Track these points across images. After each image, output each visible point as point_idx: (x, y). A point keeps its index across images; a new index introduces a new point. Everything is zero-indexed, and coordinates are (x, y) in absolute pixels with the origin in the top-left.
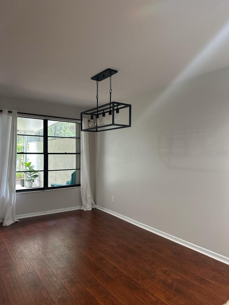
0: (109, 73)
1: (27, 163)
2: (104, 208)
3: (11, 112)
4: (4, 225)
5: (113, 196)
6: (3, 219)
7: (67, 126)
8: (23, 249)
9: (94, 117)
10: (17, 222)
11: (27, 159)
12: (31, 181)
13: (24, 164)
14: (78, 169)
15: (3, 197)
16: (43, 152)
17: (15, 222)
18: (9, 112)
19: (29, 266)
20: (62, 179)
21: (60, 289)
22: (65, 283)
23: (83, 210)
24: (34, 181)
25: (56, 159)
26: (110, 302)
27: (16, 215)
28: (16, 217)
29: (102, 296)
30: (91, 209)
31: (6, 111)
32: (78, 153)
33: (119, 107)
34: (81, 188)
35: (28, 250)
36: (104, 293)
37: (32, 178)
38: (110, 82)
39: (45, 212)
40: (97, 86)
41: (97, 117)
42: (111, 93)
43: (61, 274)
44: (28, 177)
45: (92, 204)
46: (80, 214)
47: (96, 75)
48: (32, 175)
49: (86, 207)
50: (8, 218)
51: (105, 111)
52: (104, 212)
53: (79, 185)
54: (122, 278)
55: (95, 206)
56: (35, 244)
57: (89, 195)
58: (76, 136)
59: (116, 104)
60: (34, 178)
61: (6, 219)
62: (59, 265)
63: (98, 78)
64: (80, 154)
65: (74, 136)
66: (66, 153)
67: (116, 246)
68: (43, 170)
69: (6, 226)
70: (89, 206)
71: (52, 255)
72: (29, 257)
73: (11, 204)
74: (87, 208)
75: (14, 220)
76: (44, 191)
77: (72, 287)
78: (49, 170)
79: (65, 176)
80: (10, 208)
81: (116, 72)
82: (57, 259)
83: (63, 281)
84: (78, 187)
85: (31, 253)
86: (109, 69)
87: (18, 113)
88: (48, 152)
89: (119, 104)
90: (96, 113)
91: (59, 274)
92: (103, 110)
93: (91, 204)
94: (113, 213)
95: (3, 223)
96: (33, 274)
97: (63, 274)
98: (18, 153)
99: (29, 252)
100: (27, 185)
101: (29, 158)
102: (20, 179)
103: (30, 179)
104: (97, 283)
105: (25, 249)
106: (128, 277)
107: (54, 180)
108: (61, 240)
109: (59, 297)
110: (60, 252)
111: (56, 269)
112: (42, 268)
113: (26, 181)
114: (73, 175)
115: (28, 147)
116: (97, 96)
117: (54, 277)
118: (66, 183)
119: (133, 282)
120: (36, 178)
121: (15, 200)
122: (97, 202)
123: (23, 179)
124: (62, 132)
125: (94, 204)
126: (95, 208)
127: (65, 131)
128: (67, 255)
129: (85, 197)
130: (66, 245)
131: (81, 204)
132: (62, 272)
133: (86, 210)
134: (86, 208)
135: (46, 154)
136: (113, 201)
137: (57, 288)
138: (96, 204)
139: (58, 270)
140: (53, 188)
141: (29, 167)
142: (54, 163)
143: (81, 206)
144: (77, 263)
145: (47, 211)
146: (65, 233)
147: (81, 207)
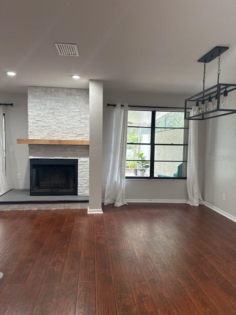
0: (218, 51)
1: (140, 154)
2: (213, 206)
3: (123, 106)
4: (115, 205)
5: (224, 195)
6: (115, 201)
7: (181, 117)
8: (127, 229)
9: (200, 103)
10: (126, 205)
11: (140, 150)
12: (143, 171)
13: (138, 155)
14: (185, 161)
15: (116, 181)
16: (150, 143)
17: (123, 204)
18: (122, 106)
19: (129, 244)
20: (171, 172)
21: (153, 271)
22: (158, 267)
23: (189, 204)
24: (145, 172)
25: (165, 151)
26: (200, 298)
27: (125, 199)
28: (125, 201)
29: (193, 290)
30: (198, 205)
31: (119, 106)
32: (186, 145)
33: (228, 89)
34: (187, 182)
35: (131, 230)
36: (195, 288)
37: (144, 168)
38: (219, 61)
39: (151, 200)
40: (205, 68)
41: (203, 103)
42: (219, 74)
43: (156, 258)
44: (140, 167)
45: (200, 200)
46: (185, 208)
47: (204, 56)
48: (144, 165)
49: (192, 201)
50: (119, 201)
51: (212, 96)
52: (213, 210)
53: (186, 178)
54: (219, 279)
55: (203, 203)
56: (137, 227)
57: (196, 190)
58: (184, 126)
59: (224, 86)
60: (145, 169)
61: (117, 201)
62: (156, 250)
63: (207, 58)
64: (187, 145)
65: (183, 126)
66: (172, 145)
67: (219, 247)
68: (150, 160)
69: (117, 207)
70: (196, 202)
71: (151, 240)
72: (131, 237)
73: (121, 188)
74: (194, 203)
75: (123, 203)
76: (150, 180)
77: (164, 273)
78: (155, 160)
79: (174, 169)
80: (120, 192)
81: (227, 48)
82: (155, 245)
83: (157, 265)
84: (185, 180)
85: (133, 233)
86: (217, 47)
87: (129, 106)
88: (155, 143)
89: (227, 85)
90: (202, 99)
91: (154, 258)
92: (210, 94)
93: (198, 199)
94: (221, 212)
95: (114, 204)
96: (131, 252)
97: (157, 259)
98: (128, 144)
99: (132, 233)
100: (139, 174)
101: (142, 149)
102: (134, 168)
103: (142, 169)
104: (190, 276)
105: (128, 229)
106: (226, 281)
107: (163, 171)
108: (162, 229)
109: (150, 277)
110: (159, 239)
111: (152, 253)
112: (140, 248)
113: (139, 170)
114: (180, 167)
115: (142, 139)
116: (203, 80)
117: (149, 259)
118: (173, 175)
119: (232, 288)
120: (147, 168)
121: (125, 185)
122: (205, 199)
123: (136, 168)
124: (176, 123)
125: (202, 200)
126: (203, 204)
127: (179, 122)
128: (165, 244)
129: (192, 191)
130: (165, 234)
131: (187, 198)
132: (157, 257)
133: (192, 205)
134: (192, 204)
135: (153, 144)
136: (224, 200)
137: (150, 269)
138: (204, 200)
139: (154, 254)
140: (159, 178)
141: (141, 157)
142: (163, 154)
143: (187, 200)
144: (173, 253)
145: (153, 200)
146: (166, 223)
147: (187, 202)
